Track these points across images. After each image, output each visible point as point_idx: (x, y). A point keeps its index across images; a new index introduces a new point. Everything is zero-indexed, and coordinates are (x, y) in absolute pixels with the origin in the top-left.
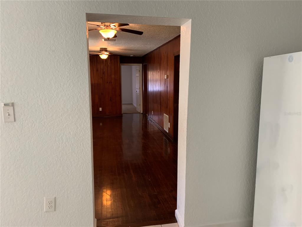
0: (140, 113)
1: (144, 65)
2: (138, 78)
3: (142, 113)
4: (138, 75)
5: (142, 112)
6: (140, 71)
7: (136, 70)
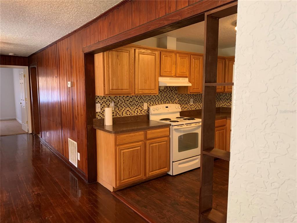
0: (27, 133)
1: (31, 68)
2: (23, 85)
3: (31, 134)
4: (22, 81)
5: (30, 132)
6: (26, 76)
7: (20, 74)
